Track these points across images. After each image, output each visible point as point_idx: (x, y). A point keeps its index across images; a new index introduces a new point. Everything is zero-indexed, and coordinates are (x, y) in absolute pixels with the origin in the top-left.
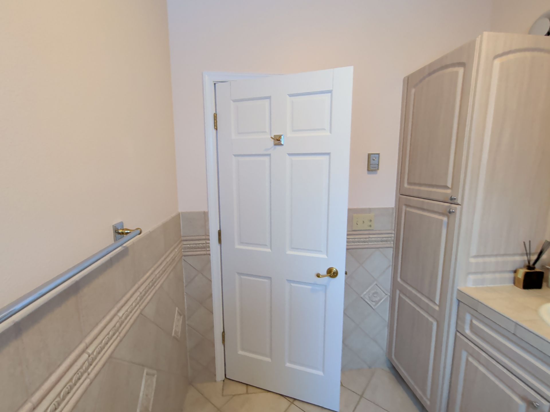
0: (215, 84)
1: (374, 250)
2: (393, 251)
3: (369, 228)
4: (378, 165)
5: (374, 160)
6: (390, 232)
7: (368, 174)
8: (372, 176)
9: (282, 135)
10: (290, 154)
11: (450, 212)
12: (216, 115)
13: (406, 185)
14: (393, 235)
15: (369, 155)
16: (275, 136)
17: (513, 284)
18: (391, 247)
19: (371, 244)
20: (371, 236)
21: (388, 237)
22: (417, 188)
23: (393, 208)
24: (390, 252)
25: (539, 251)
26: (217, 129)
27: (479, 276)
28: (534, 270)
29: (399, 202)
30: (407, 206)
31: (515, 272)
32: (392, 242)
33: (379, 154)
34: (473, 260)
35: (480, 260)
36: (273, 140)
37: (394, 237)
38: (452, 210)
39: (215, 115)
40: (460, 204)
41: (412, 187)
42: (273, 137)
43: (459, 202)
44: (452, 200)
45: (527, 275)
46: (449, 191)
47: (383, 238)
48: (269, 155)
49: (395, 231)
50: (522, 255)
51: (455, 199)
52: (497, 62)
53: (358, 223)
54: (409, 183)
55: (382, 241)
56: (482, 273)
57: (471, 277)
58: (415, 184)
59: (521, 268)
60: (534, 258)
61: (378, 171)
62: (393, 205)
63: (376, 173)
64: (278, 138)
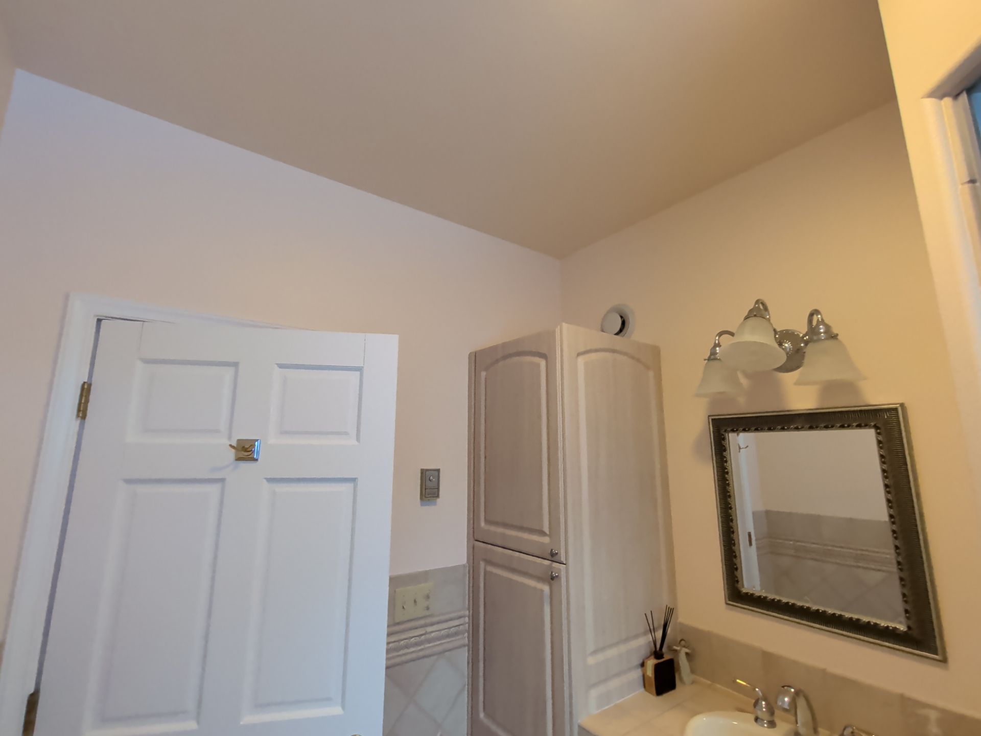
0: (99, 321)
1: (435, 657)
2: (469, 651)
3: (427, 613)
4: (438, 489)
5: (430, 480)
6: (462, 613)
7: (422, 505)
8: (429, 510)
9: (257, 440)
10: (270, 480)
11: (553, 578)
12: (90, 385)
13: (483, 524)
14: (467, 619)
15: (423, 472)
16: (238, 440)
17: (642, 690)
18: (464, 646)
19: (431, 647)
20: (429, 629)
21: (459, 625)
22: (500, 530)
23: (464, 565)
24: (463, 655)
25: (662, 623)
26: (84, 417)
27: (602, 689)
28: (663, 658)
29: (473, 553)
30: (489, 562)
31: (643, 665)
32: (466, 635)
33: (438, 471)
34: (591, 661)
35: (600, 657)
36: (233, 451)
37: (469, 623)
38: (555, 574)
39: (86, 387)
40: (565, 563)
41: (493, 528)
42: (235, 446)
43: (563, 560)
44: (553, 556)
45: (657, 668)
46: (546, 540)
47: (449, 628)
48: (222, 480)
49: (469, 612)
50: (645, 634)
51: (557, 554)
52: (581, 360)
53: (405, 607)
54: (487, 521)
55: (448, 636)
56: (605, 681)
57: (594, 693)
58: (496, 524)
59: (648, 658)
60: (659, 634)
61: (438, 500)
62: (464, 561)
63: (435, 504)
64: (246, 447)
